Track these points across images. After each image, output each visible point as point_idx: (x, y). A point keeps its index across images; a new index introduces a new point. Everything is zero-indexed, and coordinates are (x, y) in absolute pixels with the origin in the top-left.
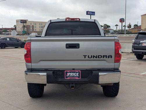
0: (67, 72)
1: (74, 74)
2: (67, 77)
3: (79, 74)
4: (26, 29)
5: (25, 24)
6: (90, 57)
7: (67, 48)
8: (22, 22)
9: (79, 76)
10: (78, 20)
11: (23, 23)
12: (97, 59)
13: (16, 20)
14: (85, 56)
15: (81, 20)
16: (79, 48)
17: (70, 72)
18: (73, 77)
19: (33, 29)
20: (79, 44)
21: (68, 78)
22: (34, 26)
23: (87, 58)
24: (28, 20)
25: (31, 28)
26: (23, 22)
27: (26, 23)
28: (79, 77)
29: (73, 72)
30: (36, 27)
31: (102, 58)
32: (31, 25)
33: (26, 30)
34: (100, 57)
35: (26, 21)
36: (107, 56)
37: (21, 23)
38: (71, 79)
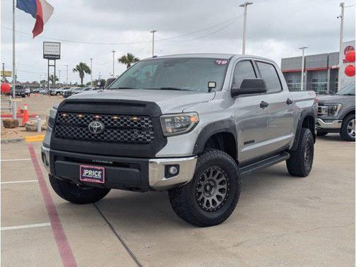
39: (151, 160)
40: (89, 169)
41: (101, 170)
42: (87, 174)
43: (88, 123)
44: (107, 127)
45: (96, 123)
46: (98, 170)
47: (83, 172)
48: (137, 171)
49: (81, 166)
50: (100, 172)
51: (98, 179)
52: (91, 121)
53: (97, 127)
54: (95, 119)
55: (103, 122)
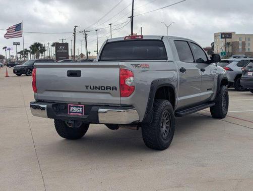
0: (70, 106)
1: (77, 109)
2: (70, 112)
3: (82, 110)
4: (230, 48)
5: (228, 40)
6: (92, 88)
7: (68, 75)
8: (223, 36)
9: (82, 111)
10: (140, 37)
11: (225, 38)
12: (101, 91)
13: (215, 34)
14: (87, 87)
15: (144, 38)
16: (80, 76)
17: (73, 107)
18: (76, 112)
19: (244, 48)
20: (80, 71)
21: (72, 114)
22: (247, 42)
23: (89, 89)
24: (235, 32)
25: (240, 47)
26: (226, 36)
27: (231, 38)
28: (82, 113)
29: (76, 107)
30: (249, 45)
31: (106, 91)
32: (240, 42)
33: (230, 51)
34: (103, 88)
35: (231, 34)
36: (110, 87)
37: (222, 38)
38: (74, 115)
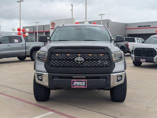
39: (111, 74)
40: (77, 81)
41: (85, 81)
42: (76, 84)
43: (74, 58)
44: (85, 60)
45: (79, 58)
46: (83, 81)
47: (73, 83)
48: (105, 80)
49: (72, 80)
50: (84, 83)
51: (83, 86)
52: (76, 57)
53: (80, 60)
54: (78, 56)
55: (83, 57)
